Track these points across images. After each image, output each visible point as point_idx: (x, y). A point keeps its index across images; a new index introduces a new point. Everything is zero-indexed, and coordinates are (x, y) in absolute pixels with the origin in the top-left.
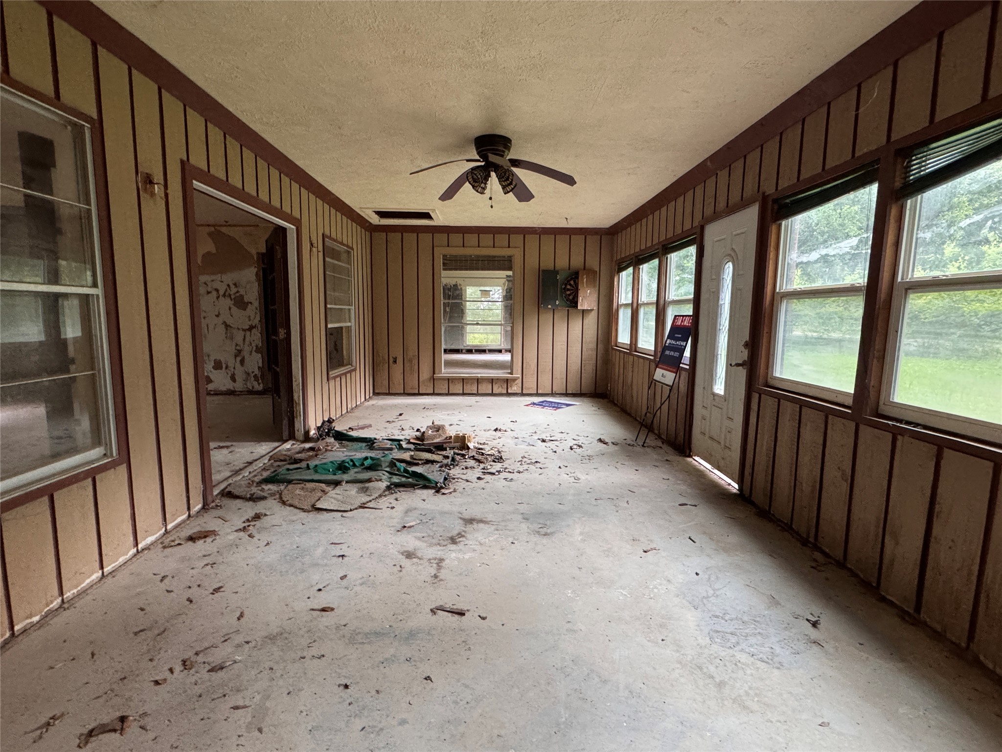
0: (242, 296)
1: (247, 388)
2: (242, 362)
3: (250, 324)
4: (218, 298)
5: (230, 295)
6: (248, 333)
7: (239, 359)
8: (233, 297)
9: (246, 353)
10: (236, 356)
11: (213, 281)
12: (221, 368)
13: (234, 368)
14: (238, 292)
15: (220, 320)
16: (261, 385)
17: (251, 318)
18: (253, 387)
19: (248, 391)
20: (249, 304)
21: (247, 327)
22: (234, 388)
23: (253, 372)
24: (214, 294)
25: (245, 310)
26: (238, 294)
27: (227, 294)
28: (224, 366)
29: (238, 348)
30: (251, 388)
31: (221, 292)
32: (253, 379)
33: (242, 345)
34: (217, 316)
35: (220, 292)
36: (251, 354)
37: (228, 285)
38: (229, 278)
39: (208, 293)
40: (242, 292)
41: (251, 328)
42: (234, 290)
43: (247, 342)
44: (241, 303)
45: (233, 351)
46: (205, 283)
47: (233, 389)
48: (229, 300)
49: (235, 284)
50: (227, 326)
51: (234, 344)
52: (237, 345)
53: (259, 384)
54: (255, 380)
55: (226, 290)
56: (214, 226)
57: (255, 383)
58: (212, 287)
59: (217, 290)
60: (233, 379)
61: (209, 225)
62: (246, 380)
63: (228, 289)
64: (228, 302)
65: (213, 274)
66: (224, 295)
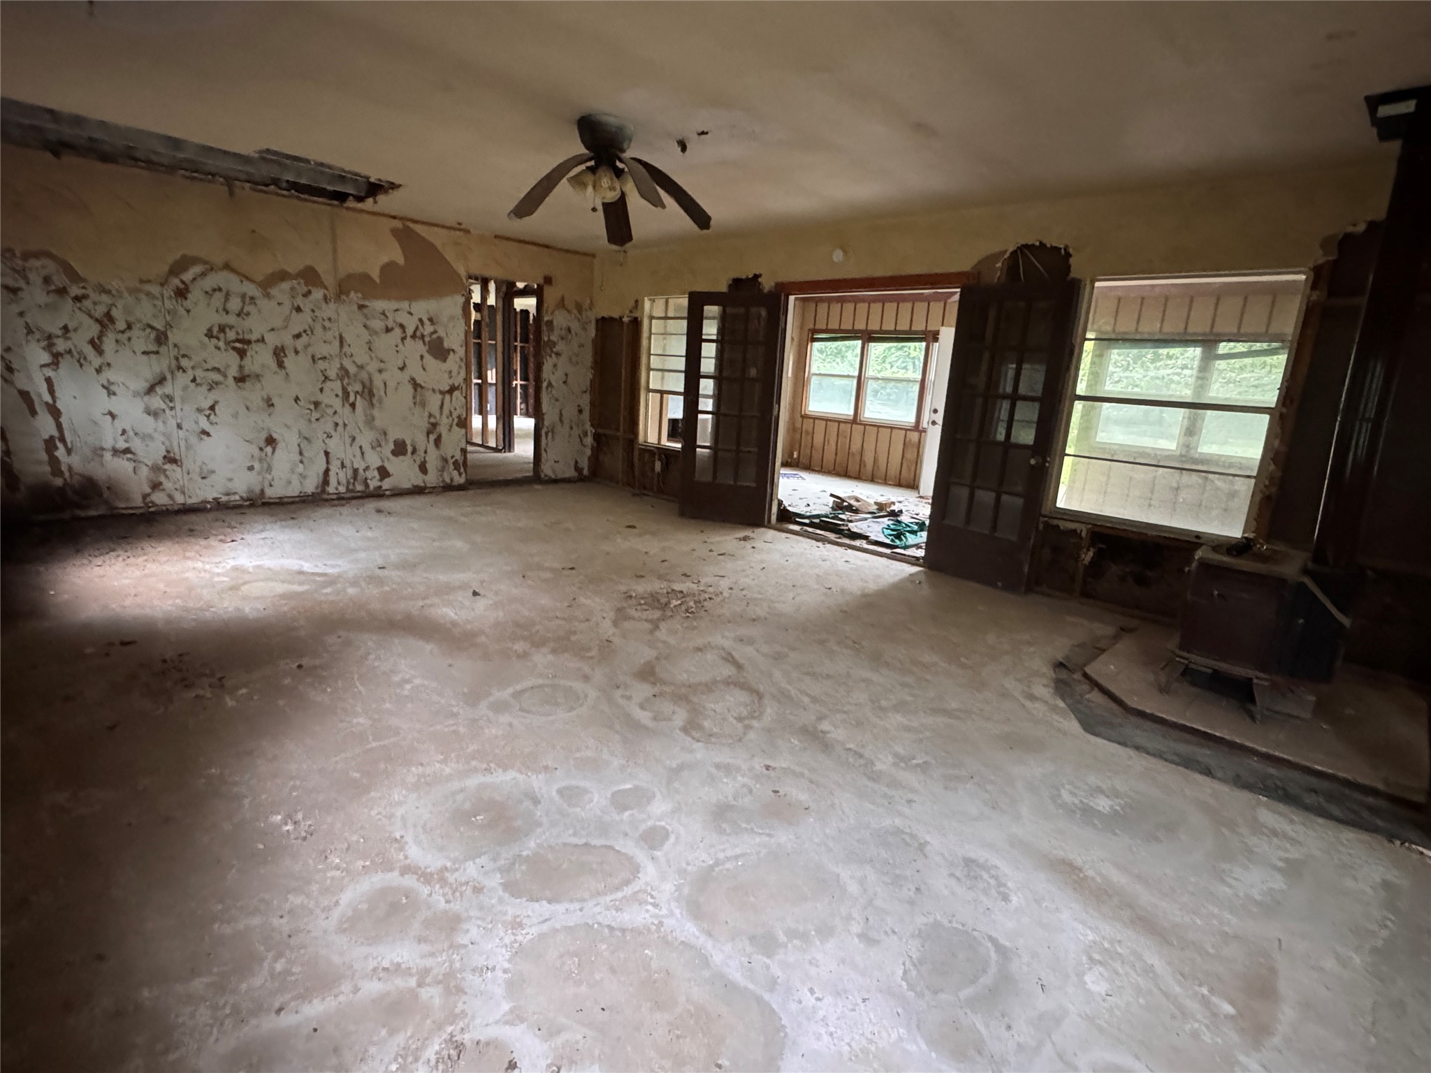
0: (440, 340)
1: (443, 481)
2: (438, 442)
3: (451, 383)
4: (403, 339)
5: (423, 337)
6: (447, 397)
7: (432, 437)
8: (427, 339)
9: (443, 429)
10: (428, 434)
11: (397, 310)
12: (404, 453)
13: (426, 452)
14: (435, 332)
15: (405, 376)
16: (464, 475)
17: (453, 374)
18: (452, 480)
19: (443, 487)
20: (451, 353)
21: (447, 388)
22: (424, 482)
23: (452, 457)
24: (398, 332)
25: (445, 361)
26: (434, 336)
27: (418, 334)
28: (410, 449)
29: (432, 420)
30: (448, 481)
31: (410, 331)
32: (452, 467)
33: (438, 416)
34: (402, 369)
35: (407, 330)
36: (450, 430)
37: (421, 320)
38: (422, 308)
39: (388, 330)
40: (441, 333)
41: (452, 390)
42: (428, 329)
43: (446, 411)
44: (439, 350)
45: (425, 425)
46: (383, 314)
47: (423, 485)
48: (421, 342)
49: (431, 320)
50: (416, 385)
51: (426, 414)
52: (430, 415)
53: (460, 474)
54: (455, 469)
55: (417, 328)
56: (401, 219)
57: (455, 473)
58: (395, 321)
59: (402, 326)
60: (423, 468)
61: (394, 217)
62: (442, 470)
63: (420, 326)
64: (420, 348)
65: (399, 298)
66: (414, 336)
